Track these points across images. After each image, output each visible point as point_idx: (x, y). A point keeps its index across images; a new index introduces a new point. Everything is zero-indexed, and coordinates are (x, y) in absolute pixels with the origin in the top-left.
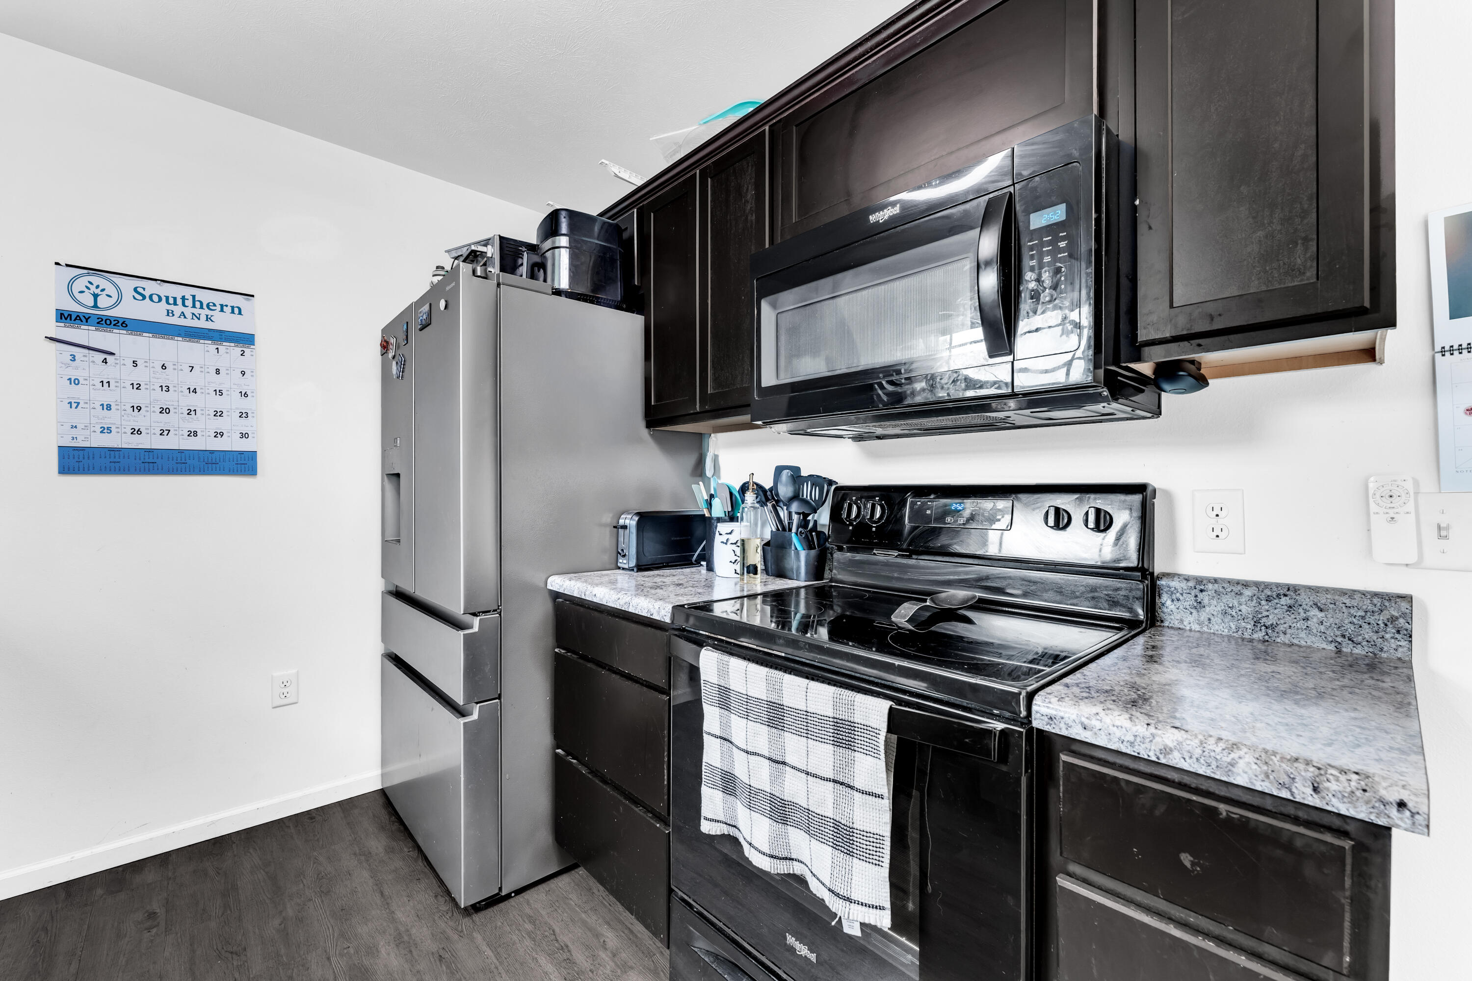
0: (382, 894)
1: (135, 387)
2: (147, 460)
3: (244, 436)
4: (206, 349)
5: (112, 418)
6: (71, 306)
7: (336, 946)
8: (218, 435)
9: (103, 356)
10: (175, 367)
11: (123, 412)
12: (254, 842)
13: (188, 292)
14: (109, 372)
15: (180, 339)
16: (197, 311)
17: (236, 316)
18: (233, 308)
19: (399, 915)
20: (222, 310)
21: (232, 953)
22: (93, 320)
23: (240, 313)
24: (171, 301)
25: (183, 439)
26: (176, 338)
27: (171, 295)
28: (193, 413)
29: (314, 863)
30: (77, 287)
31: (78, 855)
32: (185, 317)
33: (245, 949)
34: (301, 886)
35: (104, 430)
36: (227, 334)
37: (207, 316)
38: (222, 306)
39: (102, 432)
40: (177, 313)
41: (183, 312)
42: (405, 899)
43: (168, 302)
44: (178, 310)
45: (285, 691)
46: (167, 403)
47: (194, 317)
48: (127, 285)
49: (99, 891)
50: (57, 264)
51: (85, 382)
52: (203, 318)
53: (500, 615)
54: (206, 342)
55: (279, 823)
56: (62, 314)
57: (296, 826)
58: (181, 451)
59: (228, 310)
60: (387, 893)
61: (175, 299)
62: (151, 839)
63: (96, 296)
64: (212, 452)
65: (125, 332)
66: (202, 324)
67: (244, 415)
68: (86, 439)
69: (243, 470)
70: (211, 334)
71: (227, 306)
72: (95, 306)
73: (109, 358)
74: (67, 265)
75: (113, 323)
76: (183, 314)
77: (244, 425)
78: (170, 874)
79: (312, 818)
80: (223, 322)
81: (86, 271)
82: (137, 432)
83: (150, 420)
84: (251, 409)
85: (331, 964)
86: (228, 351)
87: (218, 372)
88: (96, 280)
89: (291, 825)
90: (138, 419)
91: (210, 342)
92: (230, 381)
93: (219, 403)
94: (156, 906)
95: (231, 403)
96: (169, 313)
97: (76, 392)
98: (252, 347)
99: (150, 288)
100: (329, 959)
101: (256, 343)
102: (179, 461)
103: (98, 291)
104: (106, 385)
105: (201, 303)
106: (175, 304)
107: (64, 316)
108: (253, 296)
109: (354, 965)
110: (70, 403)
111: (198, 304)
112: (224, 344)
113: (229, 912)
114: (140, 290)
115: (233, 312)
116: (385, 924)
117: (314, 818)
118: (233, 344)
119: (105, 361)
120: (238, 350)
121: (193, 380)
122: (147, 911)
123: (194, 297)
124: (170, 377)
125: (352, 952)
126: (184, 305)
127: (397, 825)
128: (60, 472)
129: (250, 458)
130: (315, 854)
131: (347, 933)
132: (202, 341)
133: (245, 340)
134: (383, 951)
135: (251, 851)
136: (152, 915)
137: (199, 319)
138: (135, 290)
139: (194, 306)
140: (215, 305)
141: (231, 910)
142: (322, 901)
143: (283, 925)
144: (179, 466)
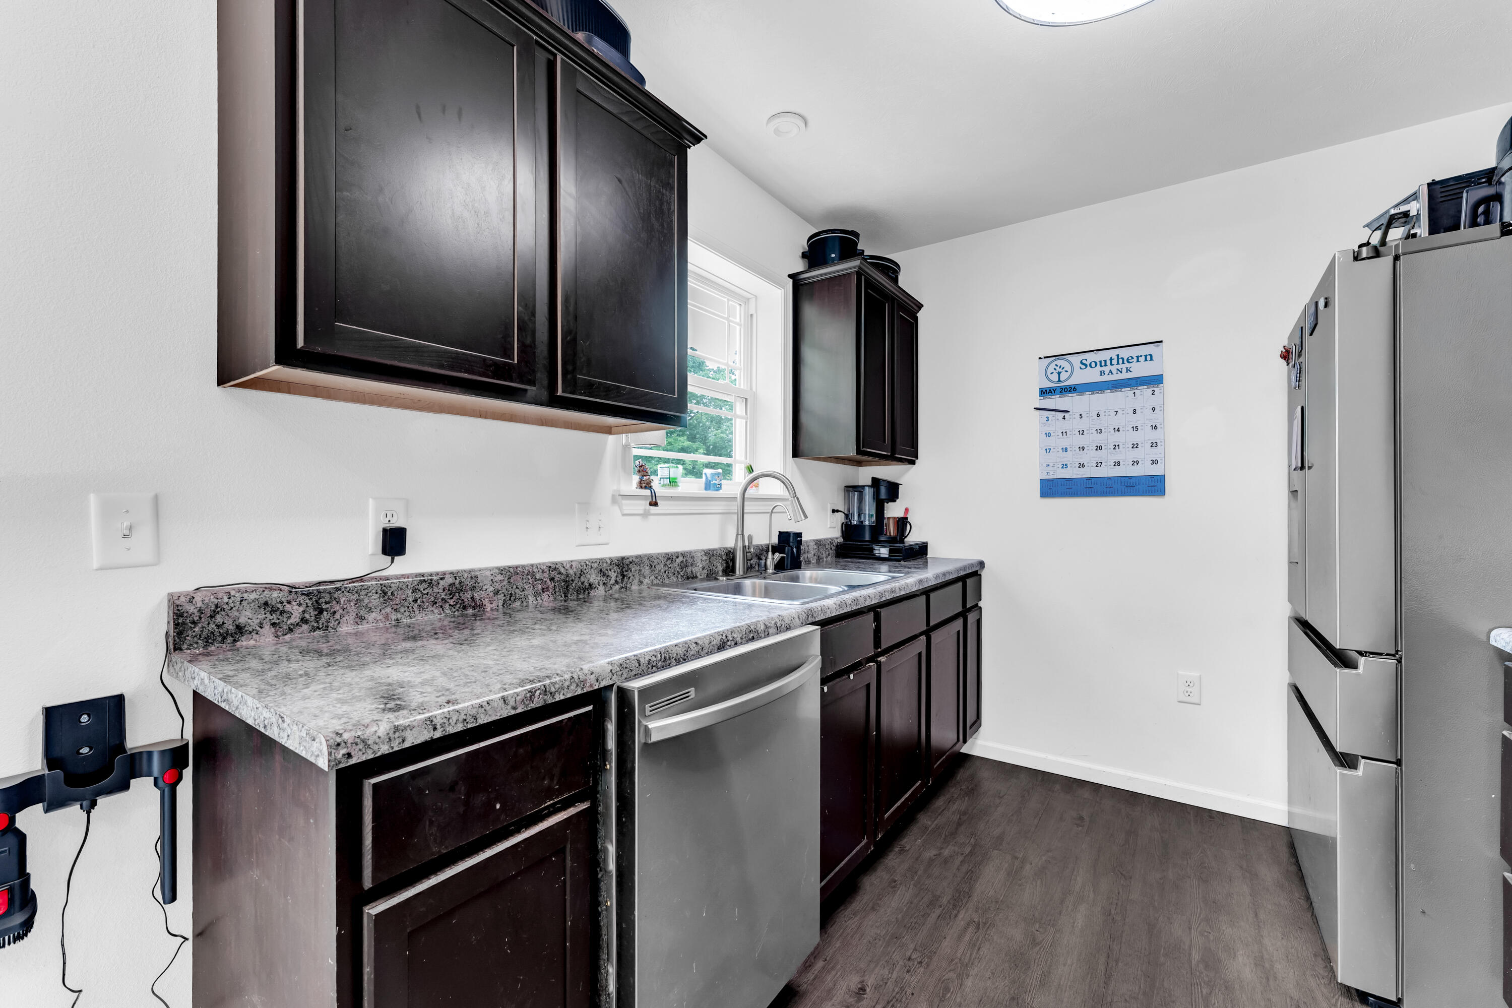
0: (1256, 915)
1: (1081, 433)
2: (1088, 486)
3: (1154, 462)
4: (1127, 395)
5: (1068, 457)
6: (1048, 385)
7: (1199, 924)
8: (1135, 464)
9: (1062, 414)
10: (1123, 412)
11: (1074, 452)
12: (1159, 810)
13: (1113, 354)
14: (1066, 425)
15: (1109, 391)
16: (1119, 367)
17: (1149, 362)
18: (1146, 356)
19: (1266, 941)
20: (1138, 361)
21: (1122, 874)
22: (1058, 390)
23: (1151, 359)
24: (1103, 364)
25: (1110, 468)
26: (1106, 391)
27: (1102, 359)
28: (1117, 447)
29: (1202, 852)
30: (1051, 369)
31: (1051, 757)
32: (1112, 374)
33: (1131, 878)
34: (1185, 863)
35: (1065, 466)
36: (1143, 379)
37: (1127, 368)
38: (1138, 357)
39: (1062, 468)
40: (1107, 372)
41: (1110, 370)
42: (1279, 935)
43: (1101, 366)
44: (1107, 369)
45: (1189, 690)
46: (1101, 442)
47: (1118, 372)
48: (1076, 360)
49: (1058, 787)
50: (1040, 358)
51: (1054, 434)
52: (1124, 370)
53: (1400, 662)
54: (1127, 389)
55: (1182, 806)
56: (1042, 391)
57: (1196, 816)
58: (1109, 478)
59: (1142, 359)
60: (1262, 918)
61: (1105, 361)
62: (1090, 769)
63: (1059, 373)
64: (1130, 477)
65: (1075, 394)
66: (1125, 376)
67: (1155, 445)
68: (1054, 473)
69: (1153, 492)
70: (1130, 382)
71: (1141, 356)
72: (1059, 381)
73: (1067, 415)
74: (1045, 358)
75: (1069, 390)
76: (1111, 372)
77: (1154, 453)
78: (1098, 800)
79: (1210, 817)
80: (1140, 370)
81: (1054, 358)
82: (1082, 466)
83: (1090, 457)
84: (1159, 439)
85: (1190, 933)
86: (1142, 393)
87: (1135, 412)
88: (1060, 362)
89: (1192, 812)
90: (1084, 457)
91: (1129, 389)
92: (1144, 418)
93: (1136, 437)
94: (1085, 814)
95: (1145, 436)
96: (1102, 373)
97: (1051, 442)
98: (1161, 385)
99: (1091, 357)
100: (1190, 929)
101: (1164, 382)
102: (1108, 486)
103: (1060, 370)
104: (1064, 434)
105: (1123, 359)
106: (1106, 365)
107: (1044, 392)
108: (1161, 342)
109: (1210, 949)
110: (1046, 450)
111: (1121, 361)
112: (1139, 388)
113: (1127, 846)
114: (1084, 361)
115: (1146, 360)
116: (1250, 940)
117: (1213, 818)
118: (1146, 387)
119: (1064, 418)
120: (1150, 391)
121: (1118, 422)
122: (1079, 814)
123: (1118, 356)
124: (1103, 422)
125: (1212, 939)
126: (1111, 364)
127: (1293, 868)
128: (1041, 497)
129: (1159, 481)
130: (1205, 846)
131: (1212, 922)
132: (1123, 390)
133: (1155, 381)
134: (1240, 959)
135: (1155, 814)
136: (1081, 818)
137: (1121, 372)
138: (1081, 362)
139: (1118, 363)
140: (1132, 358)
141: (1129, 846)
142: (1199, 885)
143: (1162, 881)
144: (1108, 489)
